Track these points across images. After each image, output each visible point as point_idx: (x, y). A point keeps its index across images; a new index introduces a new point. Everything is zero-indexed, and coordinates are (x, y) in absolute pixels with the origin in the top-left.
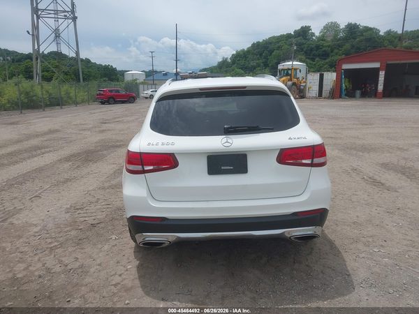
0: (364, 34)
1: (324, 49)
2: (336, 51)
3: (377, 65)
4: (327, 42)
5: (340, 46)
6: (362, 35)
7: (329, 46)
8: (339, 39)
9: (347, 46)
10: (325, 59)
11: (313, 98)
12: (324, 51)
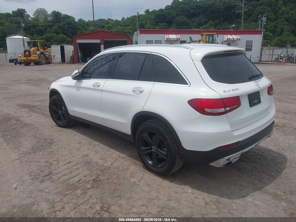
0: (65, 20)
1: (39, 28)
2: (48, 30)
3: (98, 41)
4: (41, 23)
5: (50, 26)
6: (64, 21)
7: (43, 26)
8: (49, 22)
9: (56, 27)
10: (42, 35)
11: (58, 63)
12: (40, 29)
